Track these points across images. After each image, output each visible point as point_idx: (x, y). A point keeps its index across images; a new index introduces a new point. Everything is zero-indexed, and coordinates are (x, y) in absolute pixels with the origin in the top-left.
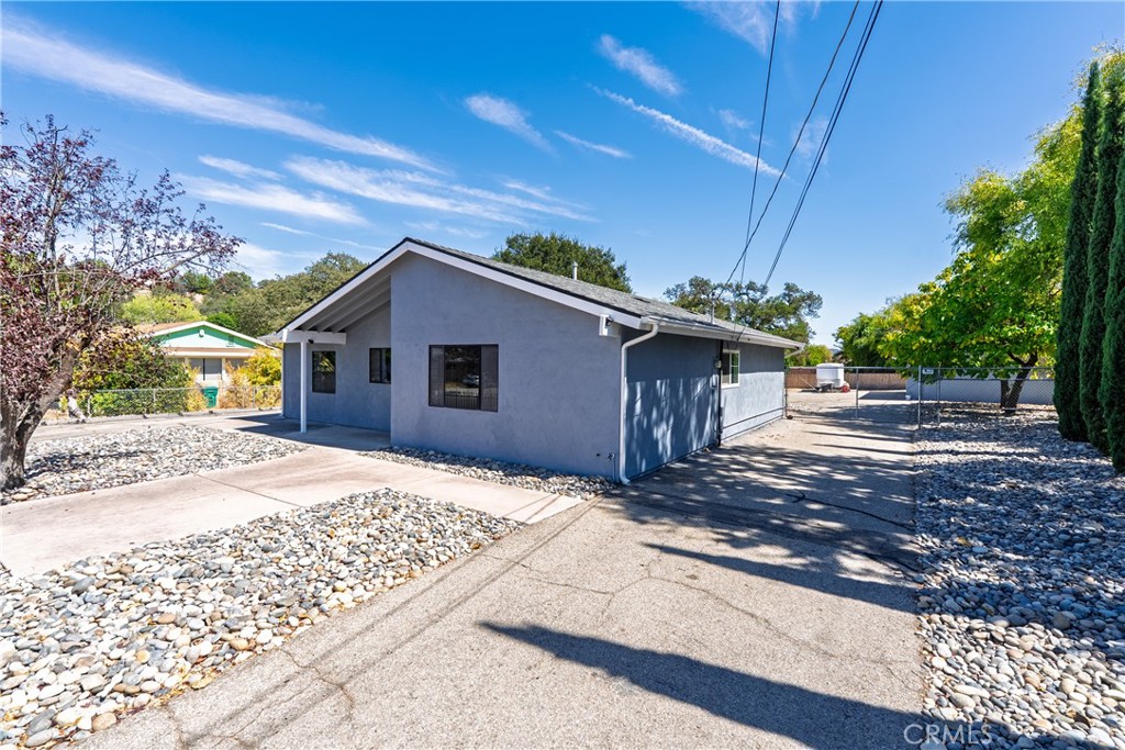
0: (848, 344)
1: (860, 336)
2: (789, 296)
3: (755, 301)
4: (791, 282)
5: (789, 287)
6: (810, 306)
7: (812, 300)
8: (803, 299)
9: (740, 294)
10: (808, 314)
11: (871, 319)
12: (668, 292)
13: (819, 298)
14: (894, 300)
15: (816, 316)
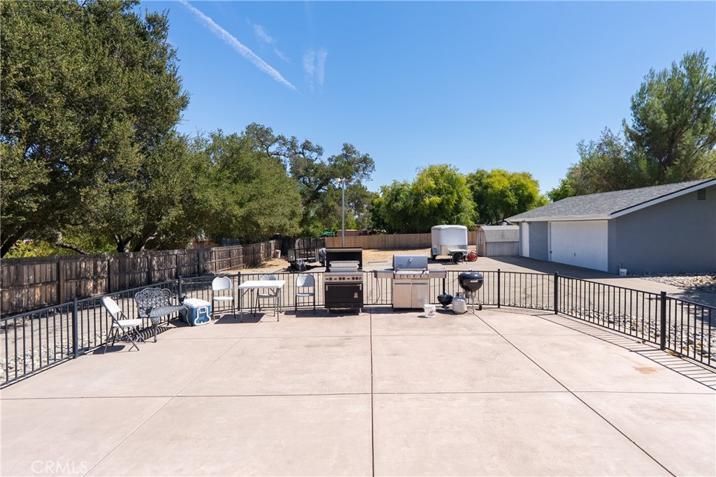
2: (347, 157)
5: (347, 149)
9: (296, 154)
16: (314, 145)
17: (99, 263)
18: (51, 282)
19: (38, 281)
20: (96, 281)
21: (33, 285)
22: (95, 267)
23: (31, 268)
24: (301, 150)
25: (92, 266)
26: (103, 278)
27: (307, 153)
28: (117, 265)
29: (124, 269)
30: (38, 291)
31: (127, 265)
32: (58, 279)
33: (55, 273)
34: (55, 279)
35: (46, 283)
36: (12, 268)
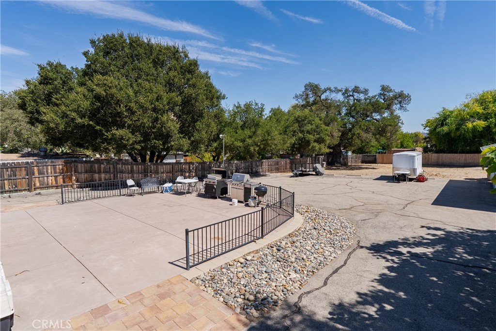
0: (433, 132)
1: (442, 125)
2: (384, 95)
3: (359, 100)
4: (385, 84)
5: (384, 88)
6: (400, 102)
7: (402, 98)
8: (395, 97)
9: (348, 96)
10: (400, 109)
11: (452, 112)
12: (296, 97)
13: (408, 96)
14: (474, 96)
15: (406, 110)
16: (362, 88)
17: (191, 166)
18: (170, 172)
19: (164, 171)
20: (190, 173)
21: (163, 173)
22: (189, 167)
23: (162, 167)
24: (351, 93)
25: (188, 167)
26: (193, 172)
27: (356, 95)
28: (200, 167)
29: (204, 169)
30: (165, 175)
31: (206, 167)
32: (173, 171)
33: (171, 169)
34: (171, 171)
35: (168, 173)
36: (155, 166)
